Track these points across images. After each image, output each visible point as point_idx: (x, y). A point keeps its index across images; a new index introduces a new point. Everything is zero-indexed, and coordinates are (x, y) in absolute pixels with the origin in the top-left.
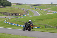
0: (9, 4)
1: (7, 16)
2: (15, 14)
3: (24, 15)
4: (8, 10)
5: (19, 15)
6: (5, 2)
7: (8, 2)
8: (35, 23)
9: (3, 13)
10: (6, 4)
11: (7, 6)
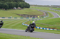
0: (28, 6)
1: (25, 18)
2: (34, 16)
3: (43, 17)
4: (26, 12)
5: (38, 17)
6: (23, 4)
7: (26, 3)
8: (55, 25)
9: (21, 15)
10: (24, 6)
11: (25, 7)
